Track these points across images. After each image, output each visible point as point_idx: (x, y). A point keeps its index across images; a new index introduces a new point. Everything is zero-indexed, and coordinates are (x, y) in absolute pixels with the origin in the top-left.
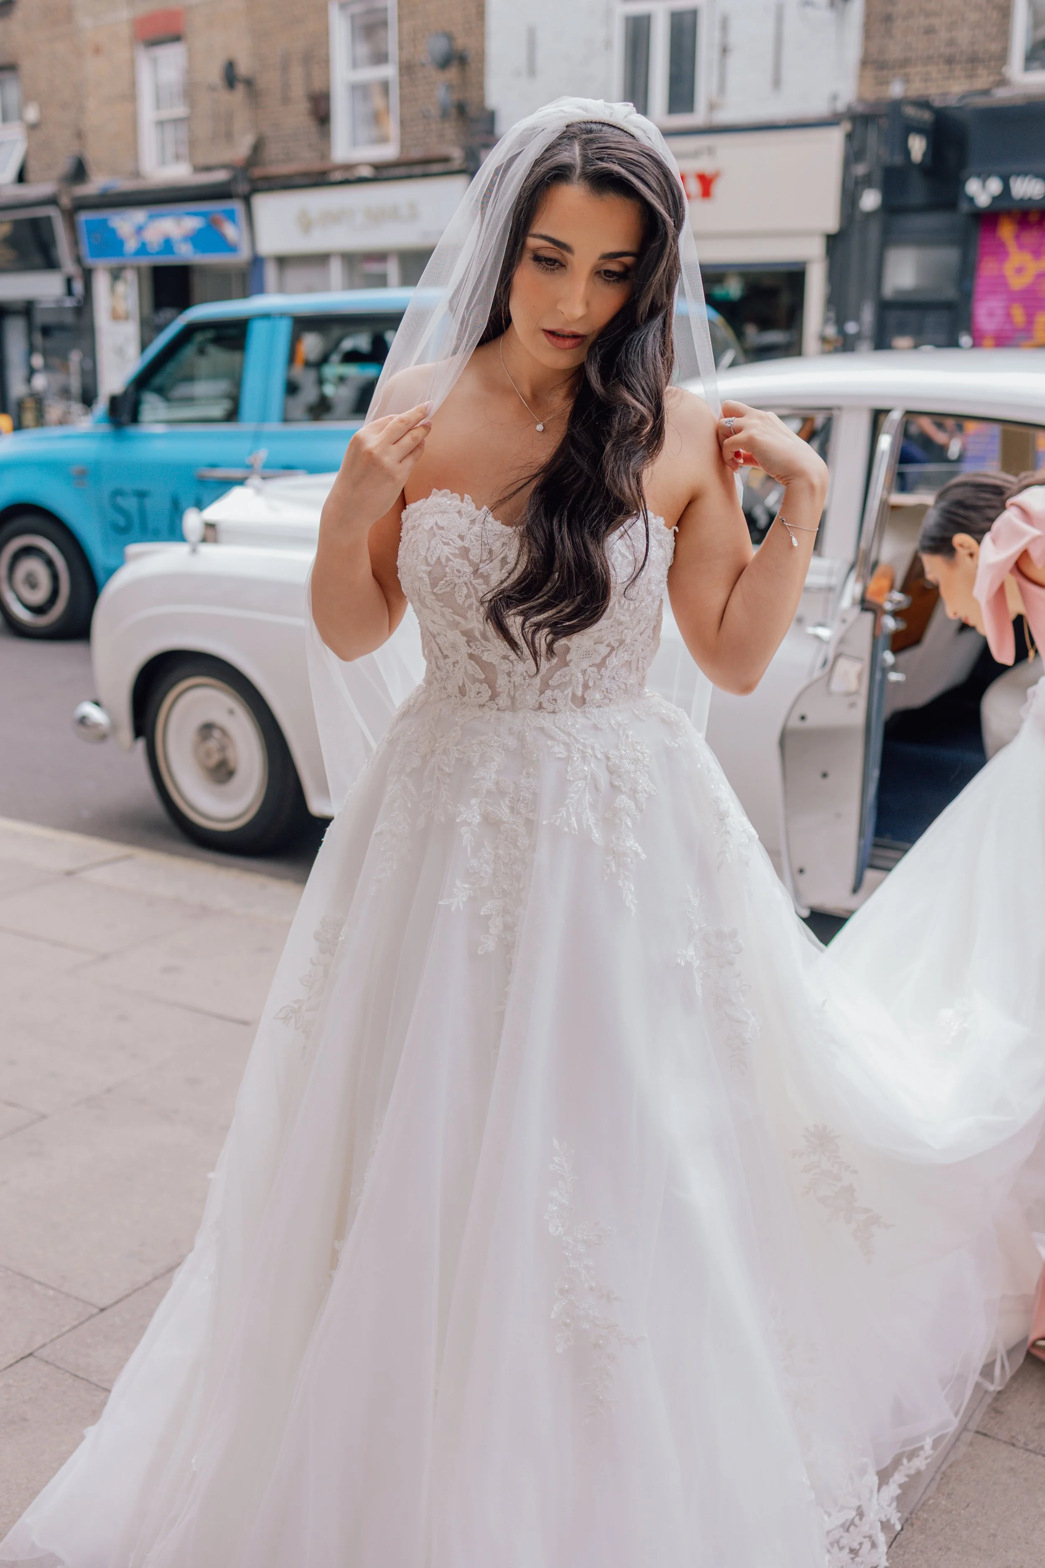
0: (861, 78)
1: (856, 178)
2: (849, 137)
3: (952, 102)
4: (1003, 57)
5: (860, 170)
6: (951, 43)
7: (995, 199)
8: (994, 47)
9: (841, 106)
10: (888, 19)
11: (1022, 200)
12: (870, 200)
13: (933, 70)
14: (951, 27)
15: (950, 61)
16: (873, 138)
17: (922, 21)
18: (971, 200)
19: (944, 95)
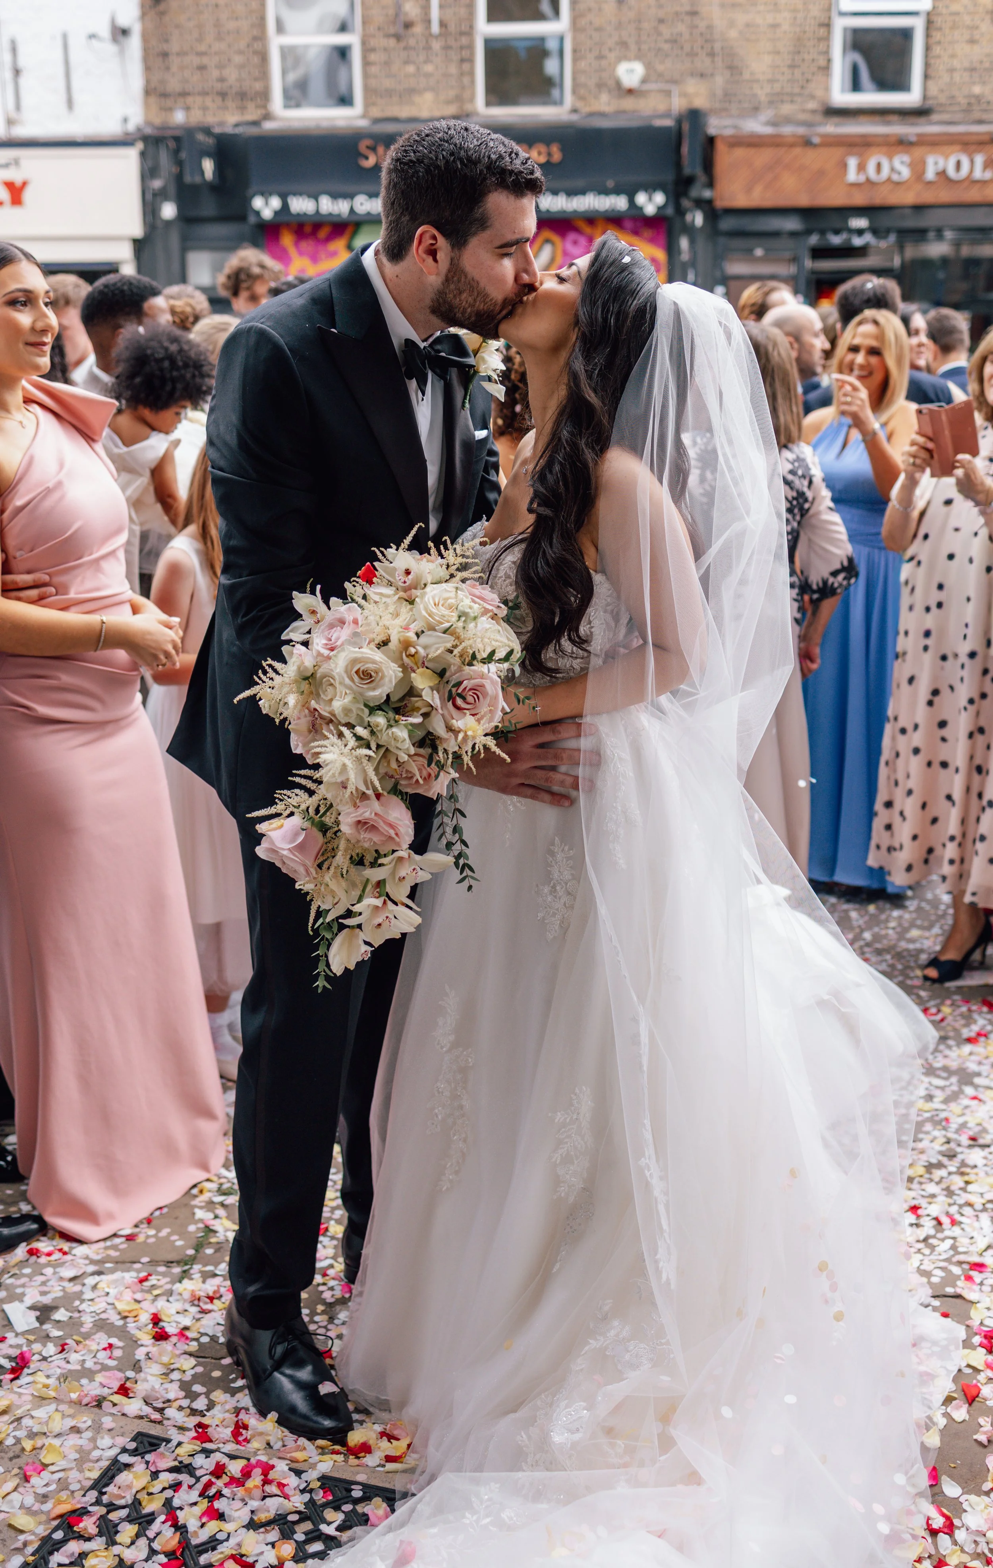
0: (147, 105)
1: (153, 190)
2: (143, 154)
3: (229, 130)
4: (265, 95)
5: (157, 184)
6: (222, 80)
7: (276, 213)
8: (258, 86)
9: (131, 127)
10: (165, 55)
11: (298, 215)
12: (169, 211)
13: (208, 101)
14: (220, 66)
15: (223, 95)
16: (164, 159)
17: (196, 61)
18: (258, 213)
19: (222, 124)
